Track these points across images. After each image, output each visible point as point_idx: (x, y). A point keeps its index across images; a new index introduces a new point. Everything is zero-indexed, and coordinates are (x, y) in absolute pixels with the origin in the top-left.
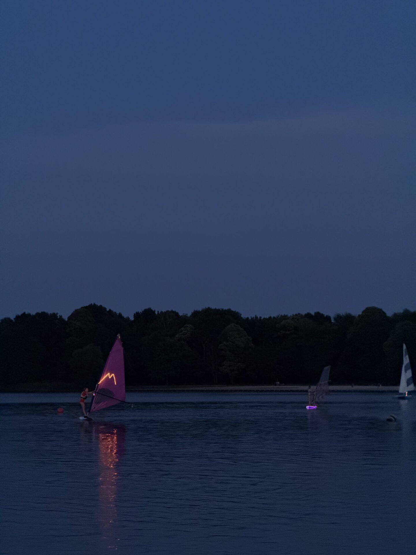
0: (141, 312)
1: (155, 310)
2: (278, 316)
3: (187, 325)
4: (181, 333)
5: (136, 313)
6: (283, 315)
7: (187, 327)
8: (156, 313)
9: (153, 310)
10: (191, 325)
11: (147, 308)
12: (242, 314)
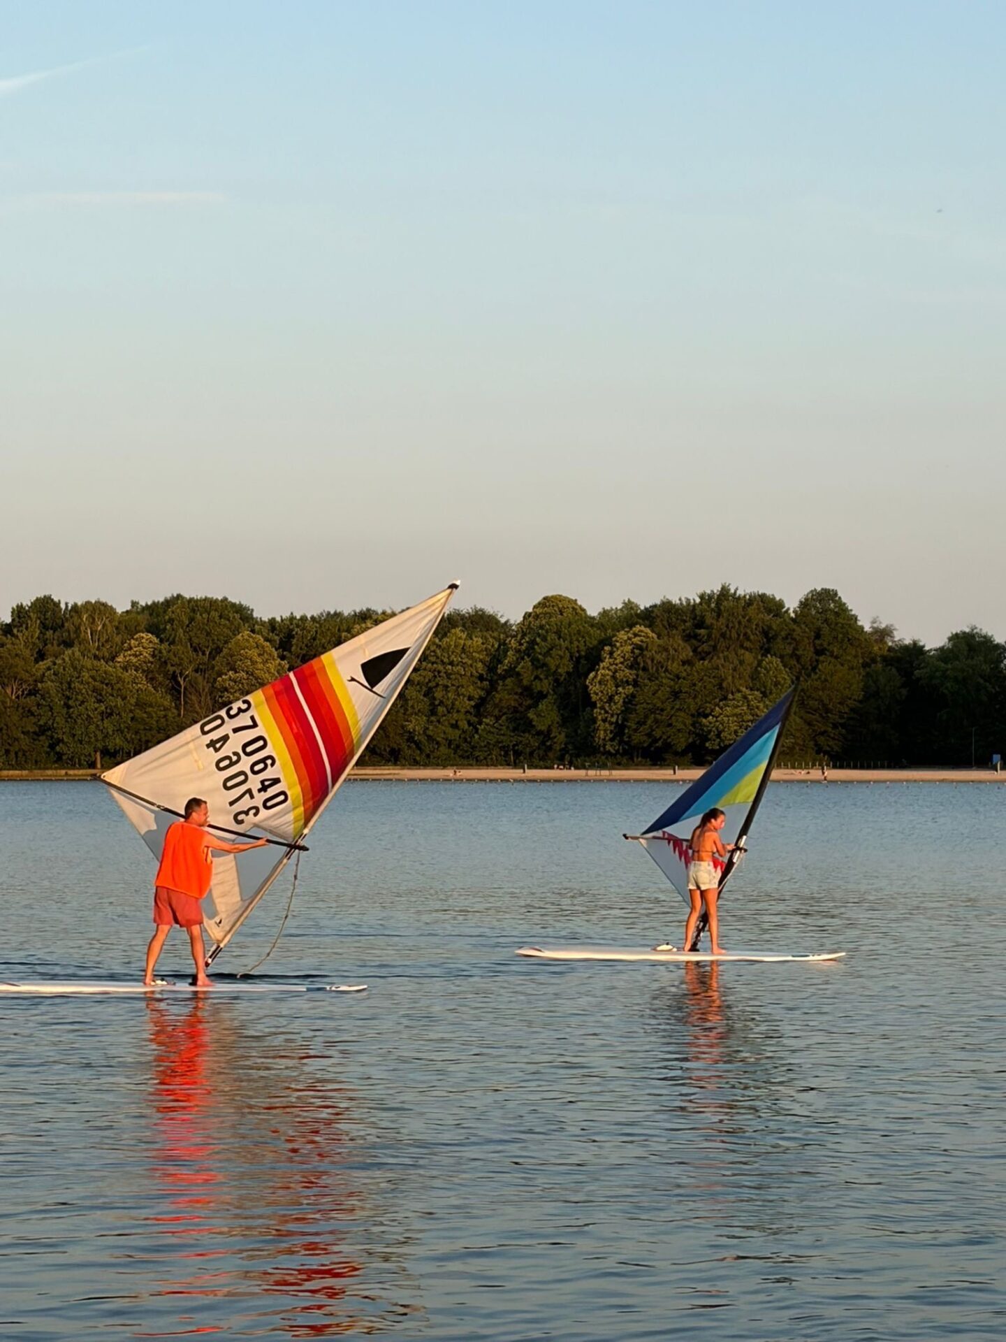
0: (29, 604)
1: (59, 601)
2: (322, 614)
3: (142, 635)
4: (129, 652)
5: (17, 606)
6: (332, 612)
7: (143, 638)
8: (63, 606)
9: (56, 599)
10: (150, 635)
11: (41, 595)
12: (254, 608)
